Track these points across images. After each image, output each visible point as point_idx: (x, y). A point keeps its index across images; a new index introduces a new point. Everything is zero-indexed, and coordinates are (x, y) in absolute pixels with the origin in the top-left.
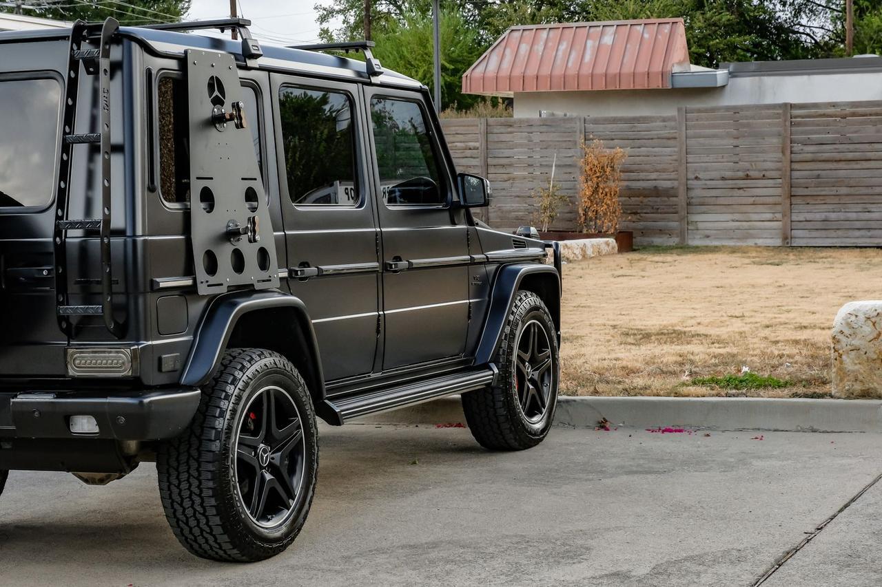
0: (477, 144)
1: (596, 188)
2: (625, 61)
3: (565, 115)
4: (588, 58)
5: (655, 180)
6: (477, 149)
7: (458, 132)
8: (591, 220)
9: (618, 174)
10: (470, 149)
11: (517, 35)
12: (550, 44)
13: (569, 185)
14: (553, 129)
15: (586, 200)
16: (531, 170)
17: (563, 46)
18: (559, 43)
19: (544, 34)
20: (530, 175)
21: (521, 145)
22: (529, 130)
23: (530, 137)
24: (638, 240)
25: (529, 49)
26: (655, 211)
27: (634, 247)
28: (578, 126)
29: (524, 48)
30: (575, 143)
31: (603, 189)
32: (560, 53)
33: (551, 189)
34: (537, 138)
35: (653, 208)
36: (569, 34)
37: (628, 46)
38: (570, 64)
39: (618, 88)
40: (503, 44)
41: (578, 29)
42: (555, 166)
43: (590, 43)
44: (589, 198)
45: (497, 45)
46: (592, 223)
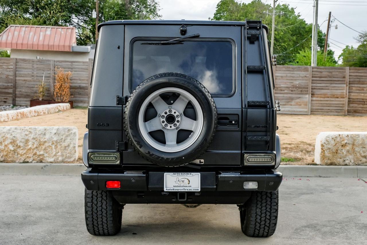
0: (12, 67)
1: (61, 85)
2: (55, 40)
3: (43, 59)
4: (41, 38)
5: (80, 83)
6: (12, 69)
7: (5, 62)
8: (59, 97)
9: (69, 81)
10: (9, 69)
11: (13, 28)
12: (26, 32)
13: (48, 84)
14: (42, 64)
15: (57, 89)
16: (33, 78)
17: (31, 34)
18: (30, 33)
19: (24, 29)
20: (33, 80)
21: (30, 69)
22: (33, 63)
23: (33, 66)
24: (75, 104)
25: (18, 33)
26: (79, 94)
27: (73, 107)
28: (52, 63)
29: (16, 33)
30: (50, 69)
31: (64, 86)
32: (30, 36)
33: (43, 85)
34: (35, 66)
35: (79, 93)
36: (33, 29)
37: (56, 36)
38: (34, 40)
39: (53, 50)
40: (8, 31)
41: (36, 28)
42: (44, 77)
43: (41, 33)
44: (59, 89)
45: (6, 31)
46: (59, 98)
